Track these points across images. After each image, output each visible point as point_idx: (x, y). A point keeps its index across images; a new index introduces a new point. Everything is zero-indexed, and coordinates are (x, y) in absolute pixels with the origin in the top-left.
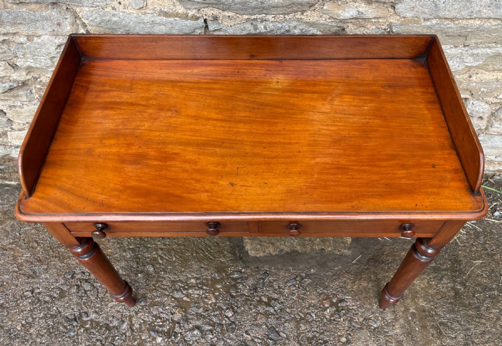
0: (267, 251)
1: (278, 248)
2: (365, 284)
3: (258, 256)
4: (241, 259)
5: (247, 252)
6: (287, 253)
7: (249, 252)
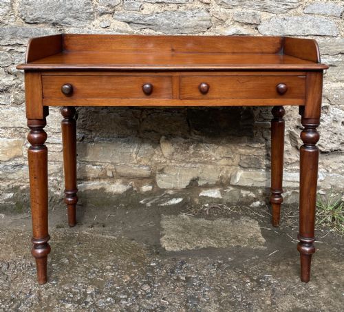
0: (184, 247)
1: (194, 245)
2: (285, 268)
3: (175, 250)
4: (158, 253)
5: (164, 248)
6: (204, 248)
7: (166, 248)
